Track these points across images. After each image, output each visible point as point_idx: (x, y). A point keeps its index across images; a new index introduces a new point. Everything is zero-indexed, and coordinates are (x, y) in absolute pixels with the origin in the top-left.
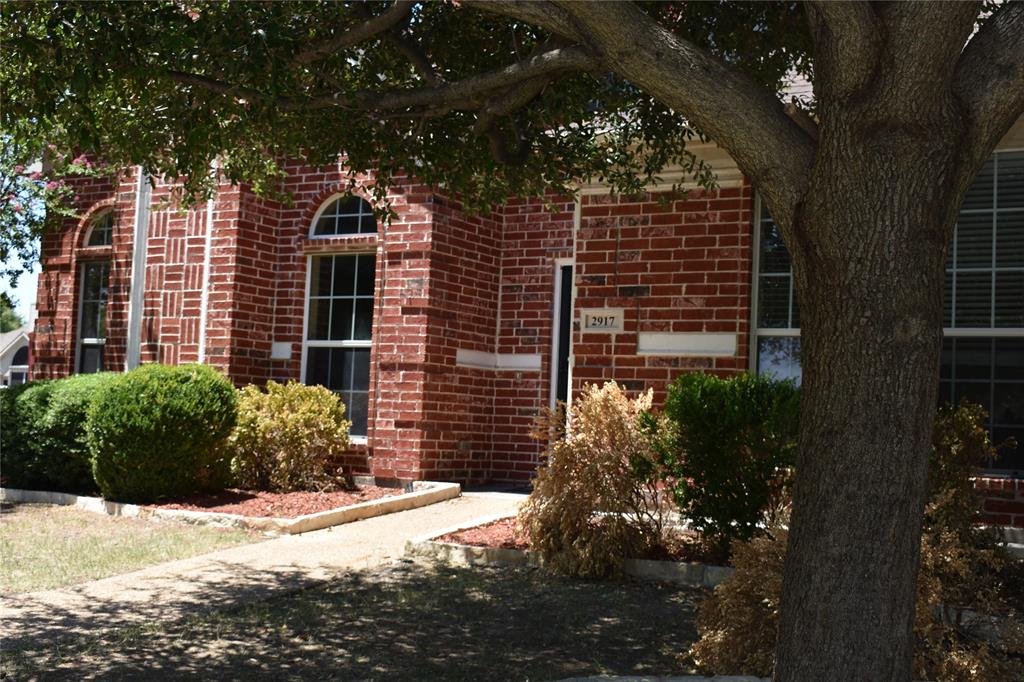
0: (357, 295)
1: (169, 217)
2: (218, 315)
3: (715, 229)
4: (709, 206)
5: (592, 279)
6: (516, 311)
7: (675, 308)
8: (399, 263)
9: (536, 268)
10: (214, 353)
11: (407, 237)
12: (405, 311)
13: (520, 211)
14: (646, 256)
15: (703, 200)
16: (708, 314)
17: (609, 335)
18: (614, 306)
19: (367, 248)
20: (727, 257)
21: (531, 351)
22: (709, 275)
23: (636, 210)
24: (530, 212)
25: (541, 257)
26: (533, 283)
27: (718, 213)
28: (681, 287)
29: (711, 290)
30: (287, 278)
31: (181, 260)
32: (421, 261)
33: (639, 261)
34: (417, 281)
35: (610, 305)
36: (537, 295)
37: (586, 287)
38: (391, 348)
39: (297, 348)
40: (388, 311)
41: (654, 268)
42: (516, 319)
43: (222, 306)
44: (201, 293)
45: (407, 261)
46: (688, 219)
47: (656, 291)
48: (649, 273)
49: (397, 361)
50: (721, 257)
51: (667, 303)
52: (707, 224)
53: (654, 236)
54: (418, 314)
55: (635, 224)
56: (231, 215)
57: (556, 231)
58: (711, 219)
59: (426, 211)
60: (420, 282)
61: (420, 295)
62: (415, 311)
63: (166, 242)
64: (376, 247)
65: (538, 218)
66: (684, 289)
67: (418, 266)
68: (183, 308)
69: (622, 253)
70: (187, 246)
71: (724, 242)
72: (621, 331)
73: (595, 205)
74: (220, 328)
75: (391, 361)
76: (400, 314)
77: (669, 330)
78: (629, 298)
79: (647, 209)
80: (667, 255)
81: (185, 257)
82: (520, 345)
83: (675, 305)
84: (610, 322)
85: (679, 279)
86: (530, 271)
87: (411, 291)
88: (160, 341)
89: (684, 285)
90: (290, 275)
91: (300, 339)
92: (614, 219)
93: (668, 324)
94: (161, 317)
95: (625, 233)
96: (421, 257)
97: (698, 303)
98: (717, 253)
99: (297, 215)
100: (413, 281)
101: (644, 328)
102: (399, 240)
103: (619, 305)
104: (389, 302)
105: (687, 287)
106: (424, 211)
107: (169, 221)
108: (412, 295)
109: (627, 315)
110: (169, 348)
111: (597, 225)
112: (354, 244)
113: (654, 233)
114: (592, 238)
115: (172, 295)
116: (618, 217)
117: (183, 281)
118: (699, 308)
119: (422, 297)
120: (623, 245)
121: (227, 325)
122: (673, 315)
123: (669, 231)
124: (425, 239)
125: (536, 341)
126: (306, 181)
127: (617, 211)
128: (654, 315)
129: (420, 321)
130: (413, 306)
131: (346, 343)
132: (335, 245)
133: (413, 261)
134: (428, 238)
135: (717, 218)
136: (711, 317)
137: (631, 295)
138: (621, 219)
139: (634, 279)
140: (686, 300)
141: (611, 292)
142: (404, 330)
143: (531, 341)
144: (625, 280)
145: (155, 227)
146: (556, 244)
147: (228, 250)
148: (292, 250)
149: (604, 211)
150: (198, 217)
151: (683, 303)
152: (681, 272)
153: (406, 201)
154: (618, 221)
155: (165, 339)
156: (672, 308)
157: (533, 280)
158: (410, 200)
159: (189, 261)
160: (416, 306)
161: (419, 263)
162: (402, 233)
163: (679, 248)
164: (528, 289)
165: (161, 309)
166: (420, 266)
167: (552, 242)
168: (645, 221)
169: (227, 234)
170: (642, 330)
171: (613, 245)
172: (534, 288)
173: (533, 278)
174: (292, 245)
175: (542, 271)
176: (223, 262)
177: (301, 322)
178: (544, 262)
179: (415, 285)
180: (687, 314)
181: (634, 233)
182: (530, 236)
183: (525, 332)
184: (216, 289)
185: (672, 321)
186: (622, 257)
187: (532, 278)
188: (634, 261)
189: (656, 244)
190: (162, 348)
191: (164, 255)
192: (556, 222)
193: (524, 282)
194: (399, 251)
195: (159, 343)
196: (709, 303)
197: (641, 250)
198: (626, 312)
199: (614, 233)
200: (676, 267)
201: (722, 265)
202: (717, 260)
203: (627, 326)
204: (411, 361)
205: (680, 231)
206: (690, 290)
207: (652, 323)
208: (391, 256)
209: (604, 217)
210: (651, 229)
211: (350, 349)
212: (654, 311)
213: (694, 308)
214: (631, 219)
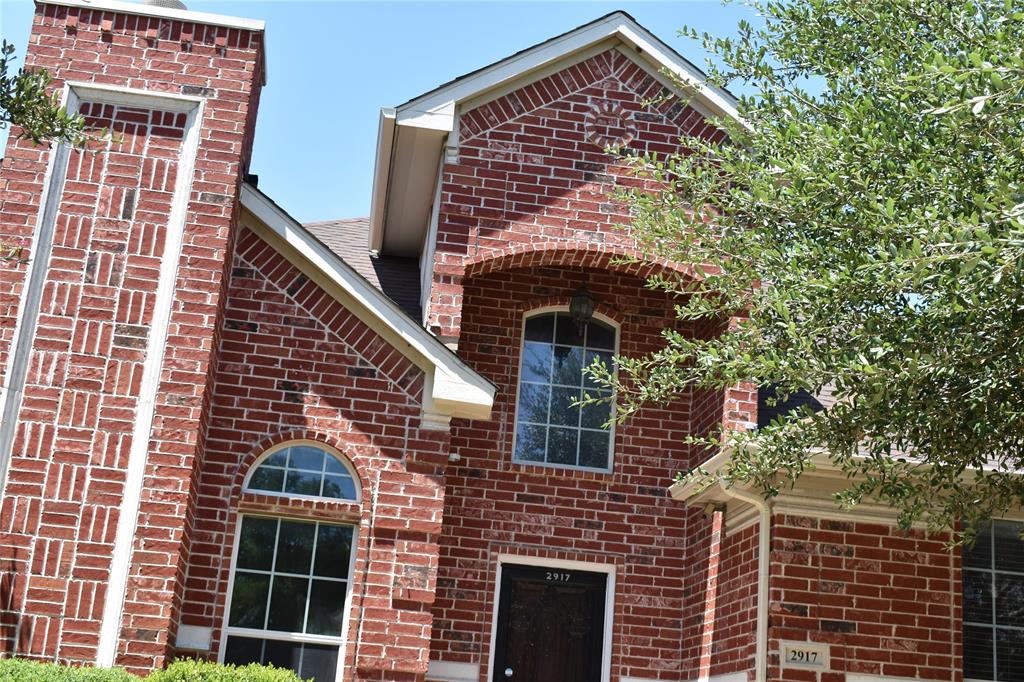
0: (314, 574)
1: (56, 433)
2: (148, 584)
3: (924, 571)
4: (917, 546)
5: (793, 608)
6: (445, 610)
7: (885, 650)
8: (392, 544)
9: (474, 562)
10: (138, 638)
11: (405, 513)
12: (397, 604)
13: (455, 492)
14: (851, 589)
15: (911, 539)
16: (919, 660)
17: (814, 673)
18: (818, 641)
19: (344, 518)
20: (937, 601)
21: (465, 659)
22: (919, 618)
23: (839, 539)
24: (467, 495)
25: (481, 550)
26: (470, 578)
27: (927, 555)
28: (891, 627)
29: (922, 634)
30: (210, 540)
31: (77, 497)
32: (427, 544)
33: (844, 594)
34: (419, 569)
35: (813, 640)
36: (474, 593)
37: (783, 616)
38: (378, 651)
39: (216, 635)
40: (372, 602)
41: (860, 603)
42: (444, 618)
43: (158, 571)
44: (112, 548)
45: (406, 543)
46: (896, 557)
47: (862, 629)
48: (854, 608)
49: (385, 667)
50: (932, 601)
51: (875, 642)
52: (916, 565)
53: (859, 569)
54: (419, 610)
55: (838, 553)
56: (185, 449)
57: (502, 522)
58: (920, 561)
59: (435, 485)
60: (425, 571)
61: (423, 587)
62: (415, 606)
63: (48, 467)
64: (360, 519)
65: (479, 504)
66: (894, 630)
67: (422, 550)
68: (73, 566)
69: (824, 584)
70: (89, 479)
71: (934, 586)
72: (828, 669)
73: (792, 527)
74: (152, 603)
75: (377, 667)
76: (390, 608)
77: (879, 673)
78: (836, 634)
79: (851, 539)
80: (875, 592)
81: (85, 494)
82: (449, 650)
83: (885, 645)
84: (811, 657)
85: (888, 618)
86: (467, 564)
87: (411, 580)
88: (23, 609)
89: (894, 626)
90: (215, 537)
91: (219, 623)
92: (814, 545)
93: (878, 666)
94: (29, 575)
95: (826, 561)
96: (424, 540)
97: (909, 646)
98: (928, 596)
99: (234, 459)
100: (414, 568)
101: (850, 668)
102: (395, 515)
103: (824, 640)
104: (374, 590)
105: (897, 629)
106: (431, 484)
107: (56, 438)
108: (411, 585)
109: (834, 652)
110: (42, 622)
111: (795, 549)
112: (325, 511)
113: (859, 566)
114: (792, 562)
115: (54, 547)
116: (819, 544)
117: (78, 528)
118: (911, 652)
119: (427, 589)
120: (825, 574)
121: (166, 599)
122: (883, 656)
123: (877, 566)
124: (433, 519)
125: (472, 648)
126: (248, 417)
127: (817, 536)
128: (862, 654)
129: (423, 620)
130: (412, 599)
131: (296, 637)
132: (296, 507)
133: (414, 544)
134: (437, 517)
135: (926, 560)
136: (924, 663)
137: (835, 630)
138: (822, 546)
139: (839, 614)
140: (897, 642)
141: (813, 625)
142: (397, 628)
143: (464, 647)
144: (830, 613)
145: (27, 442)
146: (500, 536)
147: (176, 497)
148: (222, 504)
149: (803, 535)
150: (113, 441)
151: (894, 645)
152: (890, 611)
153: (405, 469)
154: (818, 547)
155: (31, 608)
156: (880, 649)
157: (469, 576)
158: (411, 467)
159: (92, 499)
160: (417, 600)
161: (423, 547)
162: (400, 507)
163: (888, 586)
164: (462, 584)
165: (30, 563)
166: (424, 552)
167: (497, 535)
168: (849, 553)
169: (173, 475)
170: (849, 670)
171: (813, 573)
172: (471, 585)
173: (471, 572)
174: (221, 497)
175: (483, 566)
176: (163, 511)
177: (222, 600)
178: (485, 556)
179: (417, 574)
180: (897, 657)
181: (838, 563)
182: (466, 522)
183: (458, 636)
184: (147, 546)
185: (882, 664)
186: (824, 588)
187: (467, 573)
188: (838, 594)
189: (863, 578)
190: (28, 621)
191: (44, 486)
192: (502, 512)
193: (457, 576)
194: (394, 528)
195: (23, 613)
196: (921, 647)
197: (845, 583)
198: (831, 648)
199: (815, 561)
200: (885, 606)
201: (932, 610)
202: (928, 604)
203: (834, 664)
204: (408, 669)
205: (887, 568)
206: (899, 632)
207: (860, 664)
208: (379, 532)
209: (802, 541)
210: (857, 562)
211: (298, 644)
212: (862, 651)
213: (906, 652)
214: (833, 548)
